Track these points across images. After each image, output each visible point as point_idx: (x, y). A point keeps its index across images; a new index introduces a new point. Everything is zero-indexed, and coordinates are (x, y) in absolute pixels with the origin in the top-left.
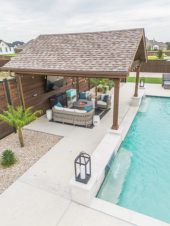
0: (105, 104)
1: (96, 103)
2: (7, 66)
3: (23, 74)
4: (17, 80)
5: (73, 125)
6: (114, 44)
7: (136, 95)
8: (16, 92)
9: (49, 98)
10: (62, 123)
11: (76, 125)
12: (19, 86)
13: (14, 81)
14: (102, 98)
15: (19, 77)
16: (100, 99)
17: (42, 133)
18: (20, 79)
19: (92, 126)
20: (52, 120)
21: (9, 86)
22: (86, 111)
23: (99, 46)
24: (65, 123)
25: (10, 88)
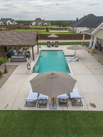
0: (29, 54)
1: (25, 54)
6: (30, 36)
7: (38, 50)
10: (15, 62)
11: (21, 62)
14: (27, 52)
16: (26, 53)
17: (10, 65)
19: (26, 61)
22: (24, 57)
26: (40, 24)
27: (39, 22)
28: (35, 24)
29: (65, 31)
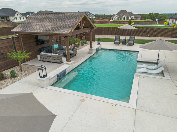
0: (73, 52)
2: (14, 30)
3: (23, 35)
4: (19, 38)
5: (51, 62)
6: (69, 20)
7: (91, 48)
8: (19, 44)
9: (40, 48)
10: (45, 61)
11: (53, 62)
12: (21, 41)
13: (17, 38)
15: (21, 36)
16: (71, 49)
17: (33, 66)
18: (21, 37)
19: (62, 63)
20: (40, 60)
21: (15, 40)
22: (57, 55)
23: (62, 20)
24: (47, 62)
25: (15, 42)
26: (124, 18)
27: (123, 15)
28: (117, 17)
29: (159, 26)
